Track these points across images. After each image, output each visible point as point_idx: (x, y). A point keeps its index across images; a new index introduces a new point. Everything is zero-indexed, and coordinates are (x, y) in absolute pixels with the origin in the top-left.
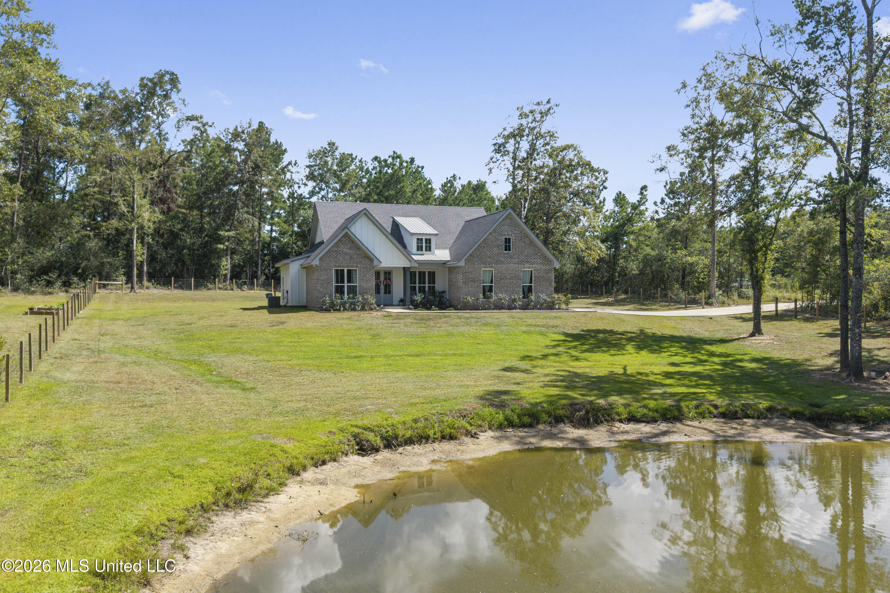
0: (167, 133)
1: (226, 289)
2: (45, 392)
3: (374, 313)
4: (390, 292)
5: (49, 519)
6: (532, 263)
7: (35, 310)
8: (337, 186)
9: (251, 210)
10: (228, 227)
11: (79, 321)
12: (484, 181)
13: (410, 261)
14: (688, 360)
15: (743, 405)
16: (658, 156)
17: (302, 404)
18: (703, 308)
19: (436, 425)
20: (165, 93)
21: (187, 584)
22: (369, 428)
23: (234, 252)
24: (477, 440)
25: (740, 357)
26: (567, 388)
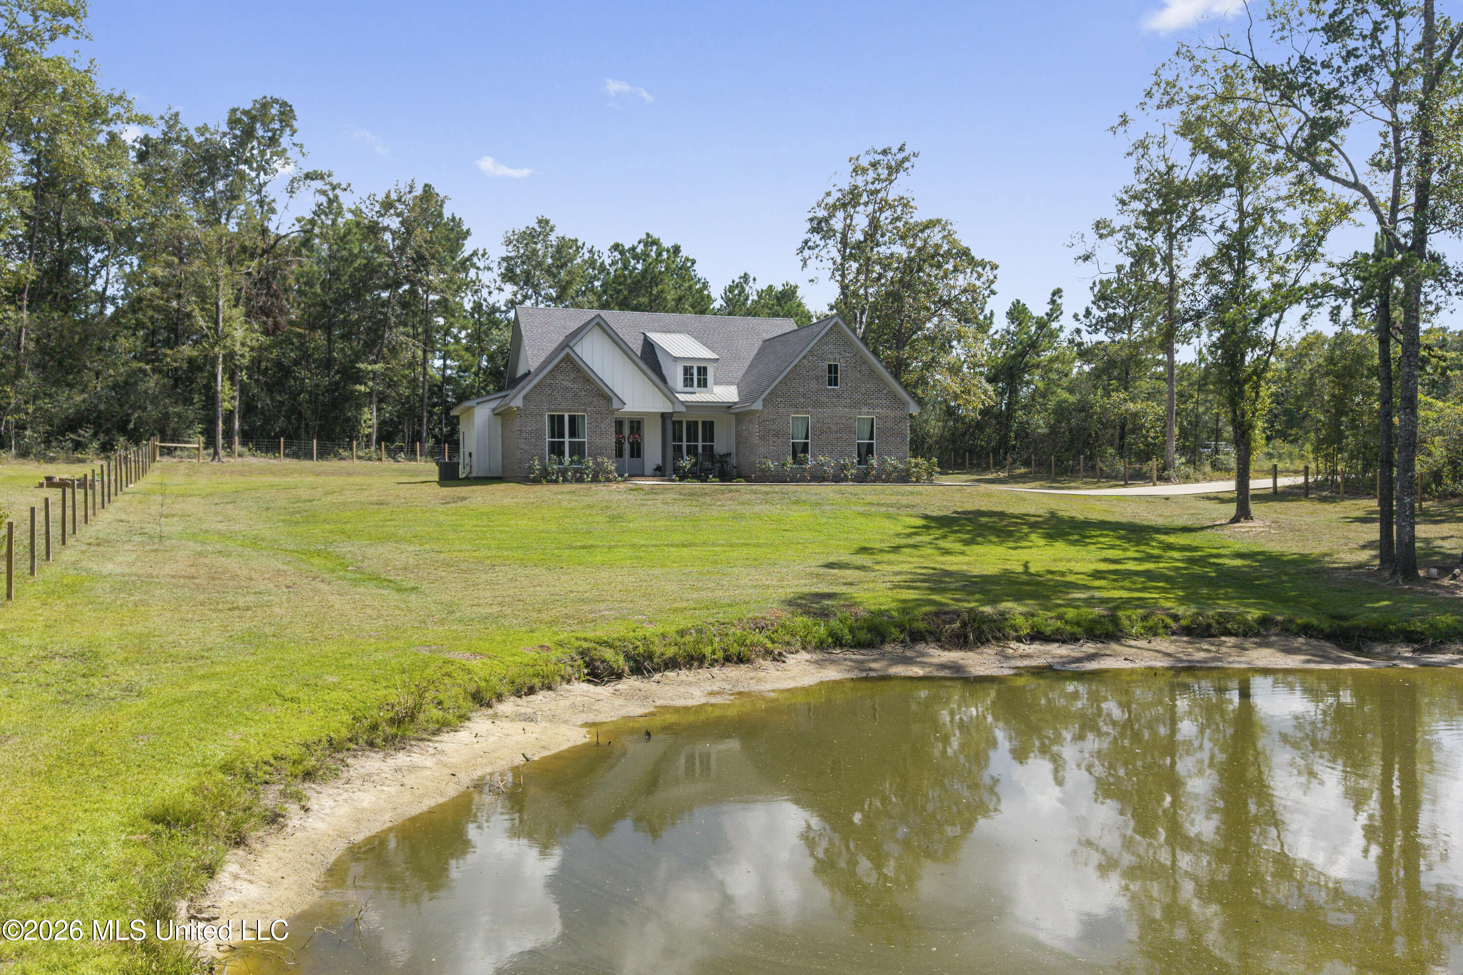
0: (274, 201)
1: (370, 459)
2: (72, 588)
3: (614, 486)
4: (639, 456)
5: (78, 748)
6: (874, 407)
7: (54, 480)
8: (553, 292)
9: (411, 331)
10: (374, 357)
11: (127, 497)
12: (793, 284)
13: (672, 403)
14: (1130, 554)
15: (1220, 615)
16: (1079, 236)
17: (496, 609)
18: (1154, 485)
19: (717, 639)
20: (270, 134)
21: (306, 846)
22: (605, 642)
23: (382, 399)
24: (783, 665)
25: (1215, 551)
26: (933, 590)
